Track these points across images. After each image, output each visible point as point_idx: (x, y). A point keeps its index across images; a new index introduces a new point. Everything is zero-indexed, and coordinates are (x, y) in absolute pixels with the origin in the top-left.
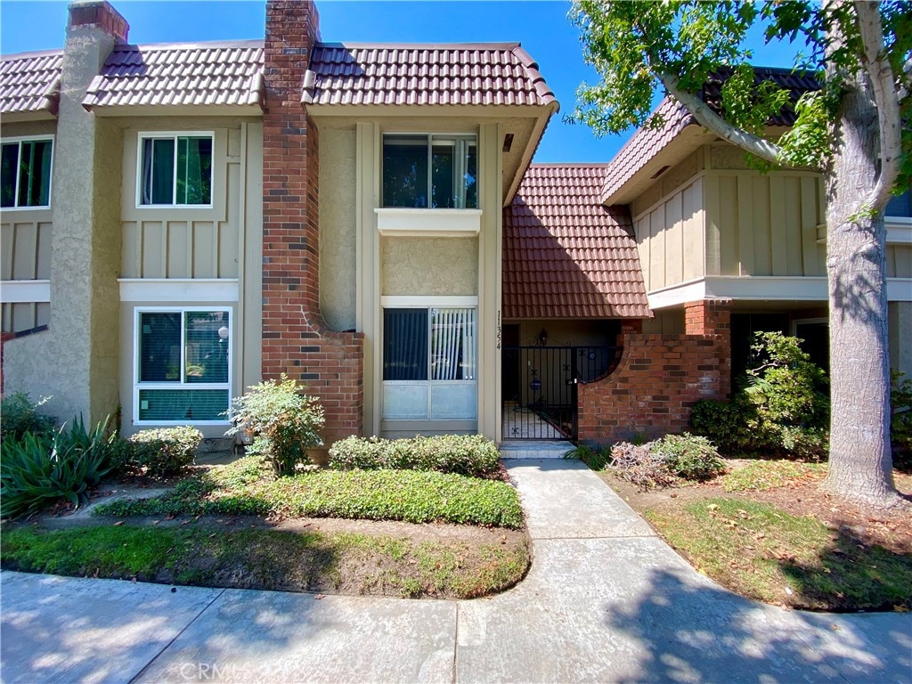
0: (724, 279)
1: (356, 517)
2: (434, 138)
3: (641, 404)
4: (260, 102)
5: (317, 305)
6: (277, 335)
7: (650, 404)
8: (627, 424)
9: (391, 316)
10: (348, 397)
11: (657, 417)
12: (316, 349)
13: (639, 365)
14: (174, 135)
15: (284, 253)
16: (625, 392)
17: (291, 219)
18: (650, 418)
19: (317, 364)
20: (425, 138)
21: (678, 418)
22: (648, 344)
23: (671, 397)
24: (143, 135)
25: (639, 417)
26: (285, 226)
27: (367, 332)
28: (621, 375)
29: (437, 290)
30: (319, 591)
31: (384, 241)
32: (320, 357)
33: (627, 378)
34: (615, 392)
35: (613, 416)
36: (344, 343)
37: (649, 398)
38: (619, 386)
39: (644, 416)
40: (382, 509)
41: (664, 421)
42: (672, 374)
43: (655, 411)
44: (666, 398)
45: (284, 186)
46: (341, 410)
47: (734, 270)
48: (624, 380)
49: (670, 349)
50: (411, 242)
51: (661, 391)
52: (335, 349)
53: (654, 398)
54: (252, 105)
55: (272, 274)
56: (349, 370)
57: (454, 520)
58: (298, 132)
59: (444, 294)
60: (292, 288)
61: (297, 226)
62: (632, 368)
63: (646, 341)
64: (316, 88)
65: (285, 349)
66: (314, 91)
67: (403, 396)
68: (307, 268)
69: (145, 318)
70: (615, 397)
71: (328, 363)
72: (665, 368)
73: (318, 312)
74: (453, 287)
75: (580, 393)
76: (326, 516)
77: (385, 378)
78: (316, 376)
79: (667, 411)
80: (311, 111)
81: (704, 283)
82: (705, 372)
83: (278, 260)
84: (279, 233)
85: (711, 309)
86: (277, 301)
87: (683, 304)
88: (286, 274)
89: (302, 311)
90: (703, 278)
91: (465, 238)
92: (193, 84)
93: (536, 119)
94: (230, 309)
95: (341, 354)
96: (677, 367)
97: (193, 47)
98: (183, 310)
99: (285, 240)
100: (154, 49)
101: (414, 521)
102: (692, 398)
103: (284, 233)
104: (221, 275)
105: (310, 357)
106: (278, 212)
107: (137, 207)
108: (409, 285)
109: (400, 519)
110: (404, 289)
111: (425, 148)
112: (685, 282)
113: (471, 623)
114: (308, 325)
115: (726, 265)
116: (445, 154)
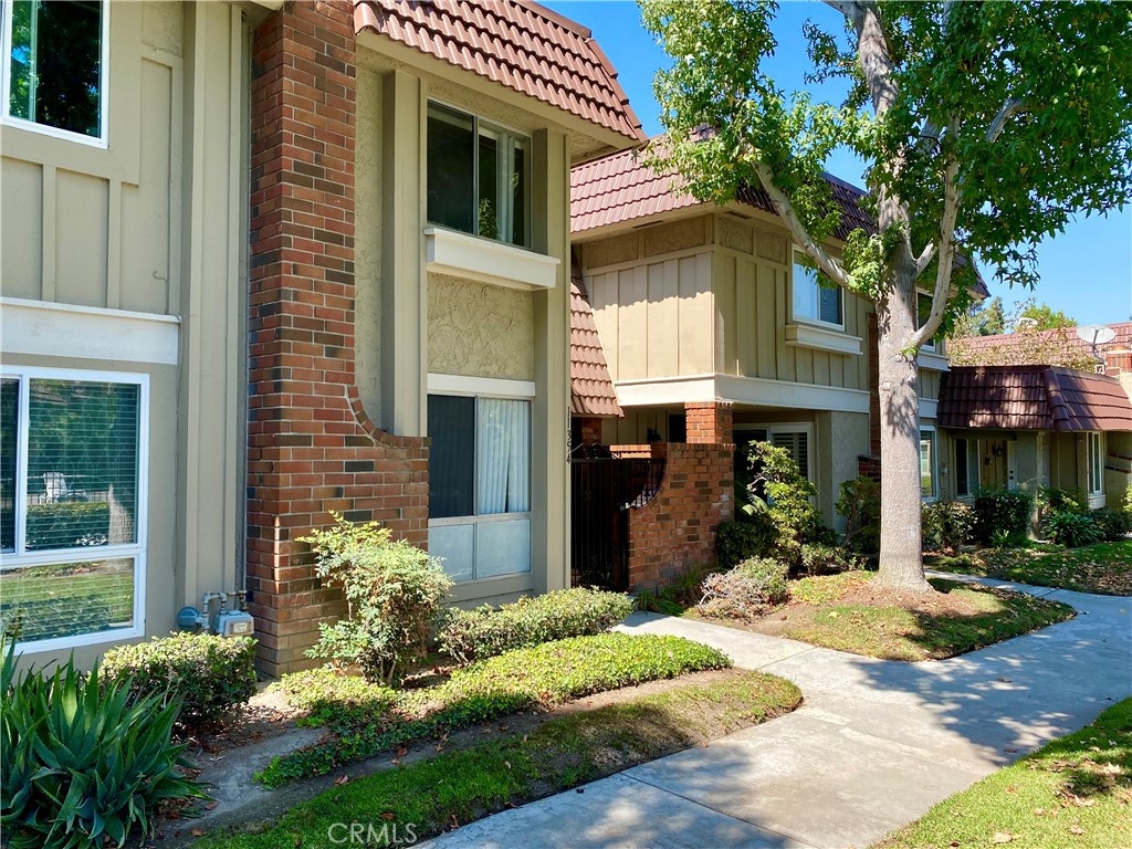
0: (727, 378)
2: (481, 124)
3: (679, 532)
6: (306, 441)
7: (686, 531)
8: (670, 557)
11: (692, 546)
12: (367, 466)
13: (678, 481)
15: (318, 286)
16: (667, 517)
18: (686, 548)
19: (368, 492)
21: (706, 546)
22: (685, 455)
23: (701, 521)
25: (678, 547)
28: (664, 495)
32: (374, 479)
33: (668, 499)
34: (659, 518)
35: (657, 550)
37: (685, 523)
38: (662, 510)
39: (682, 546)
41: (697, 551)
42: (701, 492)
43: (690, 538)
44: (698, 522)
45: (318, 159)
47: (733, 368)
48: (666, 502)
51: (694, 514)
52: (397, 465)
53: (689, 523)
59: (494, 377)
60: (332, 353)
62: (672, 486)
63: (683, 452)
64: (379, 4)
65: (320, 467)
66: (377, 9)
70: (659, 525)
71: (387, 491)
72: (697, 485)
74: (505, 367)
75: (631, 522)
78: (369, 515)
79: (698, 538)
81: (713, 381)
82: (726, 488)
83: (310, 298)
84: (309, 247)
86: (307, 375)
87: (683, 404)
89: (346, 397)
90: (713, 374)
94: (142, 380)
95: (405, 474)
96: (706, 484)
98: (26, 375)
99: (318, 261)
102: (717, 520)
103: (318, 248)
104: (123, 303)
105: (360, 480)
106: (308, 206)
114: (356, 422)
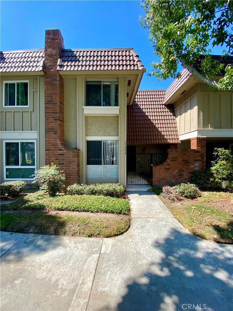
0: (204, 130)
1: (73, 211)
2: (103, 82)
3: (174, 173)
4: (43, 70)
5: (64, 140)
6: (50, 150)
7: (177, 173)
8: (170, 179)
9: (89, 143)
10: (74, 171)
11: (180, 177)
12: (63, 155)
13: (174, 159)
14: (15, 82)
15: (52, 122)
16: (169, 169)
17: (54, 110)
18: (177, 178)
19: (64, 159)
20: (100, 82)
21: (187, 177)
22: (177, 152)
23: (185, 171)
24: (5, 82)
25: (174, 177)
26: (52, 113)
27: (81, 149)
28: (168, 163)
29: (105, 134)
30: (58, 235)
31: (87, 118)
32: (65, 157)
34: (165, 169)
35: (165, 177)
36: (73, 153)
37: (177, 171)
38: (167, 167)
39: (175, 177)
40: (82, 208)
41: (182, 179)
42: (185, 163)
43: (179, 175)
44: (183, 171)
45: (52, 99)
46: (72, 175)
47: (208, 127)
48: (169, 165)
49: (184, 154)
50: (96, 118)
51: (181, 169)
52: (70, 154)
53: (179, 171)
54: (40, 71)
55: (48, 129)
56: (74, 162)
57: (106, 212)
58: (56, 80)
59: (107, 136)
60: (55, 134)
61: (56, 113)
62: (171, 161)
63: (176, 152)
64: (62, 65)
65: (53, 155)
66: (61, 66)
67: (94, 170)
68: (60, 127)
69: (8, 144)
70: (166, 170)
71: (67, 159)
72: (183, 161)
73: (64, 142)
74: (110, 133)
75: (153, 169)
76: (63, 210)
77: (87, 165)
78: (64, 164)
79: (183, 175)
80: (61, 73)
81: (197, 131)
82: (196, 162)
83: (50, 124)
84: (50, 115)
85: (199, 140)
86: (50, 138)
87: (190, 139)
88: (53, 129)
89: (58, 142)
90: (197, 129)
91: (114, 116)
92: (20, 64)
93: (138, 74)
94: (35, 141)
95: (72, 156)
96: (187, 160)
97: (21, 51)
98: (19, 141)
99: (52, 117)
100: (8, 52)
101: (92, 212)
102: (192, 171)
103: (52, 115)
104: (32, 130)
105: (61, 157)
106: (50, 108)
107: (4, 107)
108: (95, 133)
109: (88, 211)
110: (94, 134)
111: (101, 85)
112: (191, 131)
113: (106, 245)
114: (60, 146)
115: (205, 125)
116: (107, 87)
